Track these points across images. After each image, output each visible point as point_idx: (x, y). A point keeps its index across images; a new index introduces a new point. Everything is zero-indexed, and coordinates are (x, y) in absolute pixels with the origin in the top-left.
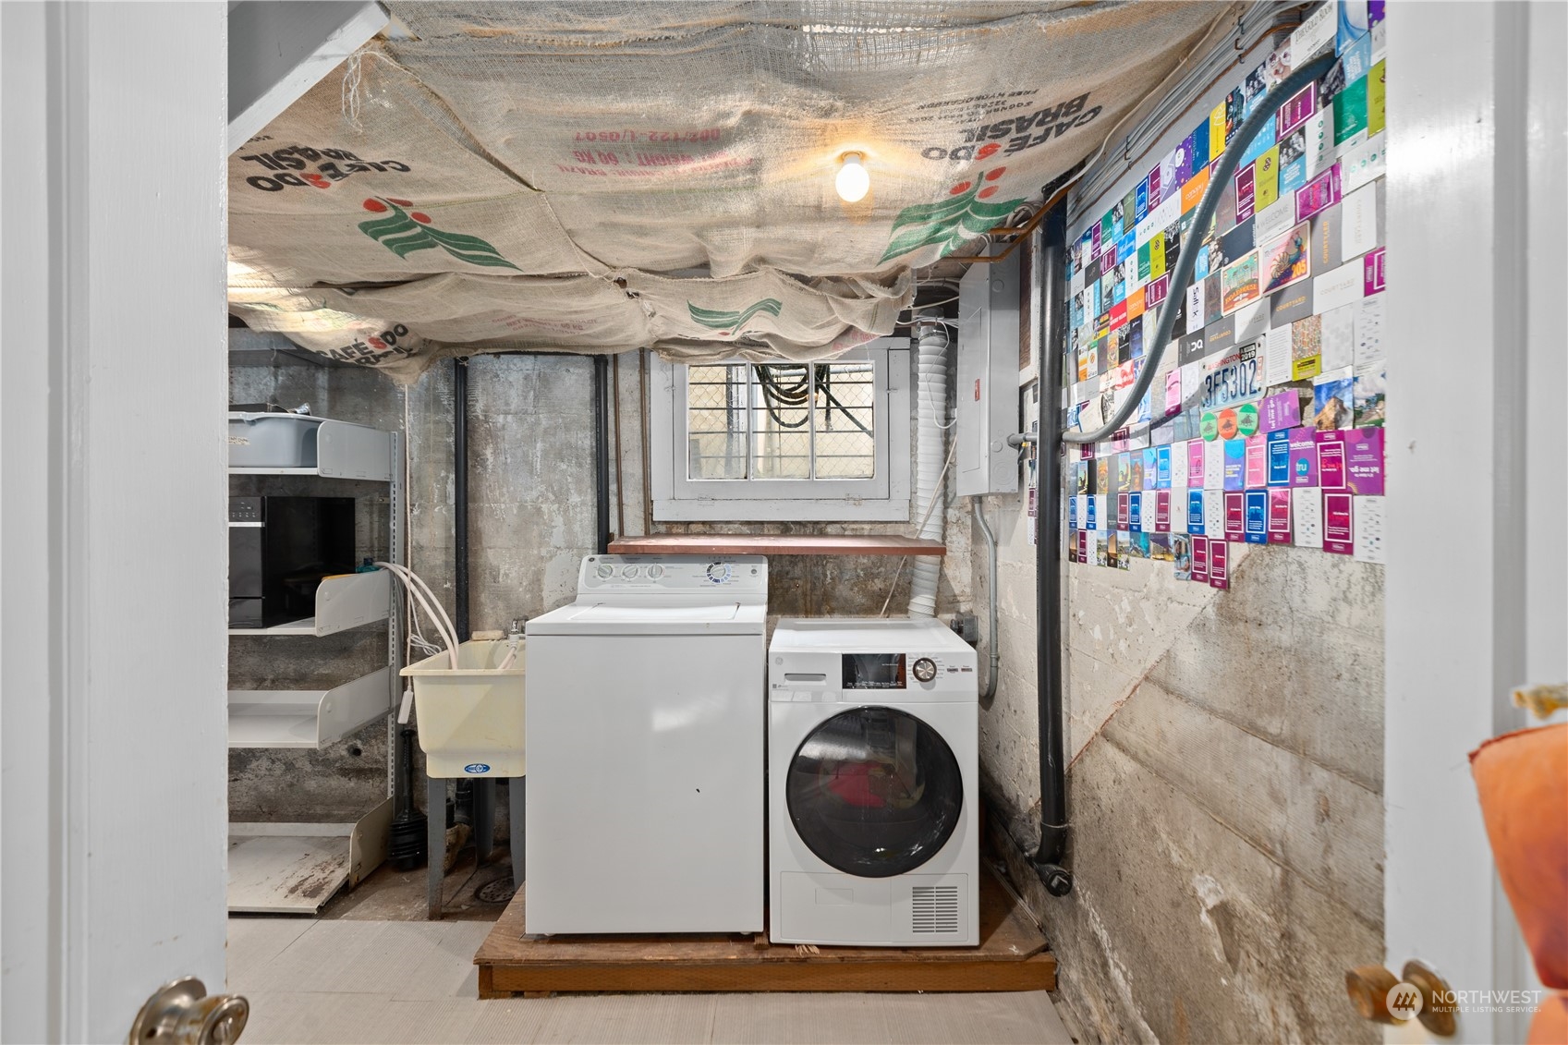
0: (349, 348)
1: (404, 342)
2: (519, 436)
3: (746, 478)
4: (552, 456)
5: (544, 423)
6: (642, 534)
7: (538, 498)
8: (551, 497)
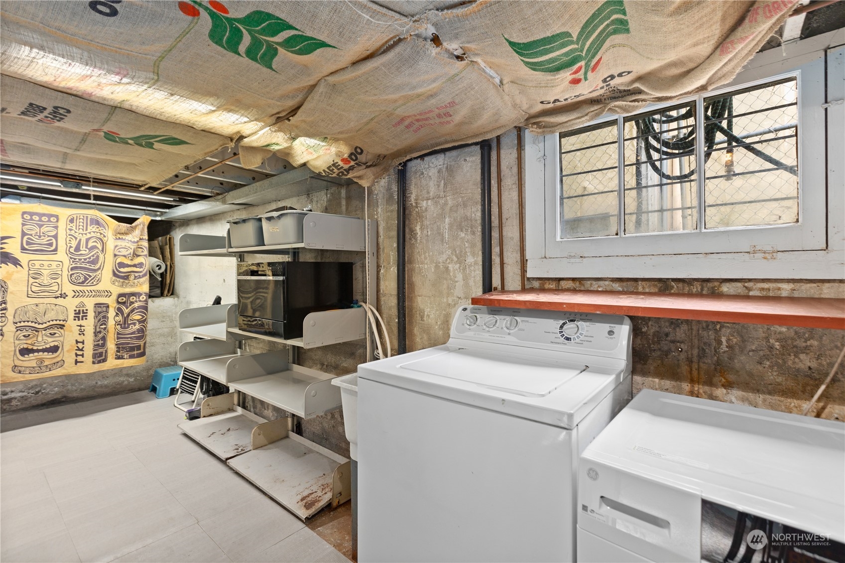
0: (330, 166)
1: (362, 158)
2: (435, 215)
3: (617, 234)
4: (455, 227)
5: (450, 203)
6: (519, 288)
7: (447, 260)
8: (455, 259)
